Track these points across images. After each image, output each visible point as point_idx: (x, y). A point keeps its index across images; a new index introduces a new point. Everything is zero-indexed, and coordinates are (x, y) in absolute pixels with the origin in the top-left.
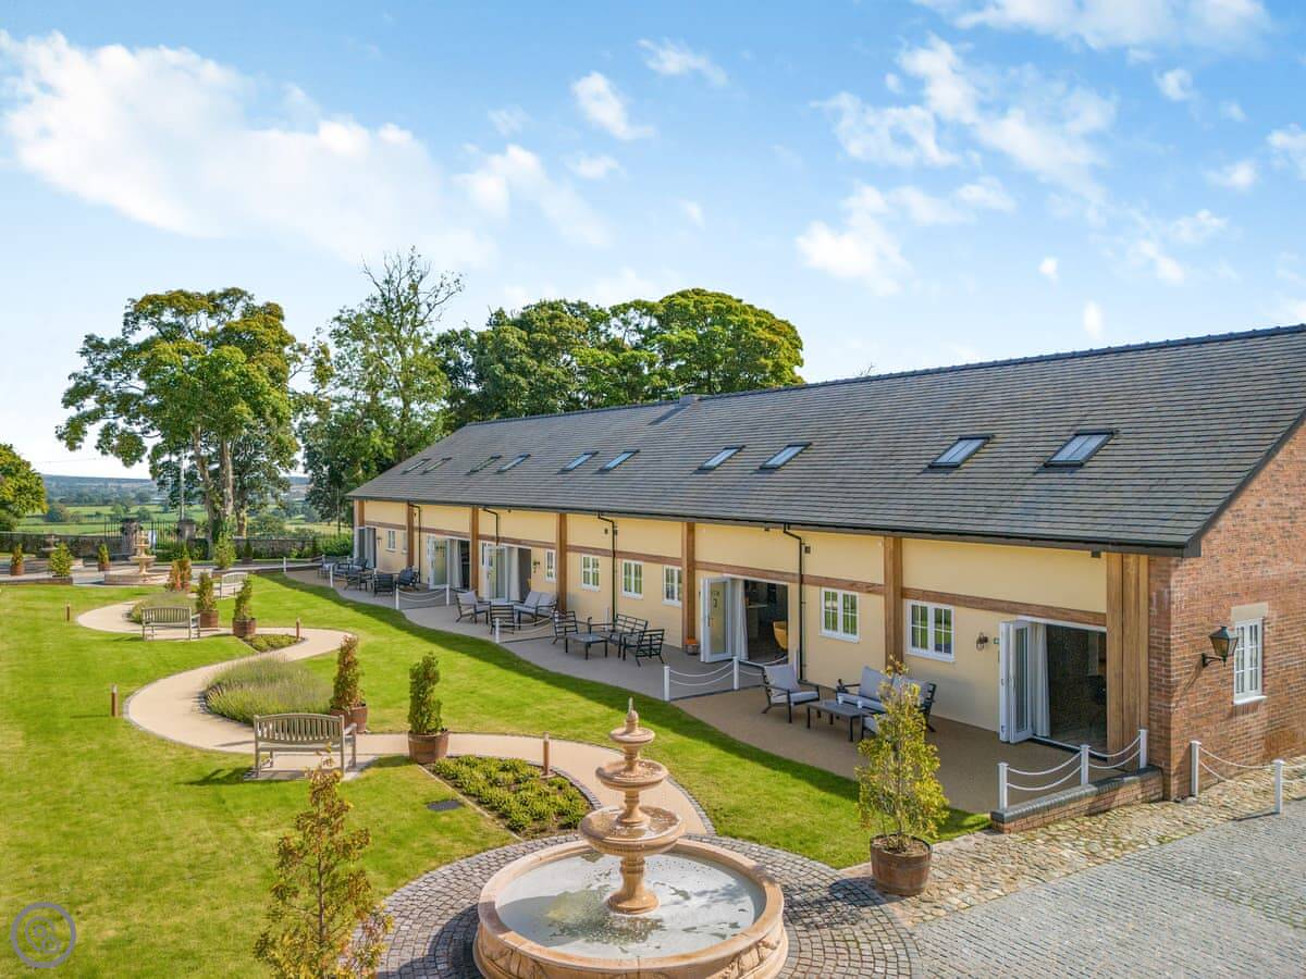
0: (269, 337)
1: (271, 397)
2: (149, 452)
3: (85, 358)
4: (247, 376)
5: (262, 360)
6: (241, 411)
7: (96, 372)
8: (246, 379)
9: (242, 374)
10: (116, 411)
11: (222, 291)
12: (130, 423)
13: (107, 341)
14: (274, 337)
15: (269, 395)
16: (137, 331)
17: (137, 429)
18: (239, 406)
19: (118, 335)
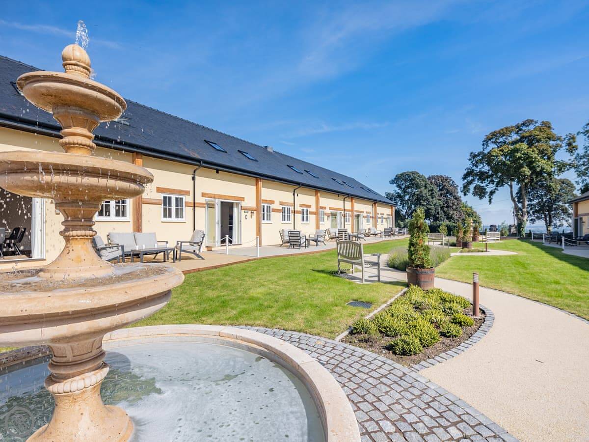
0: (542, 135)
1: (540, 163)
2: (488, 194)
3: (470, 161)
4: (527, 155)
5: (536, 147)
6: (525, 171)
7: (473, 166)
8: (527, 156)
9: (524, 154)
10: (478, 179)
11: (522, 123)
12: (482, 183)
13: (476, 154)
14: (544, 136)
15: (539, 162)
16: (488, 147)
17: (484, 185)
18: (524, 169)
19: (482, 150)
